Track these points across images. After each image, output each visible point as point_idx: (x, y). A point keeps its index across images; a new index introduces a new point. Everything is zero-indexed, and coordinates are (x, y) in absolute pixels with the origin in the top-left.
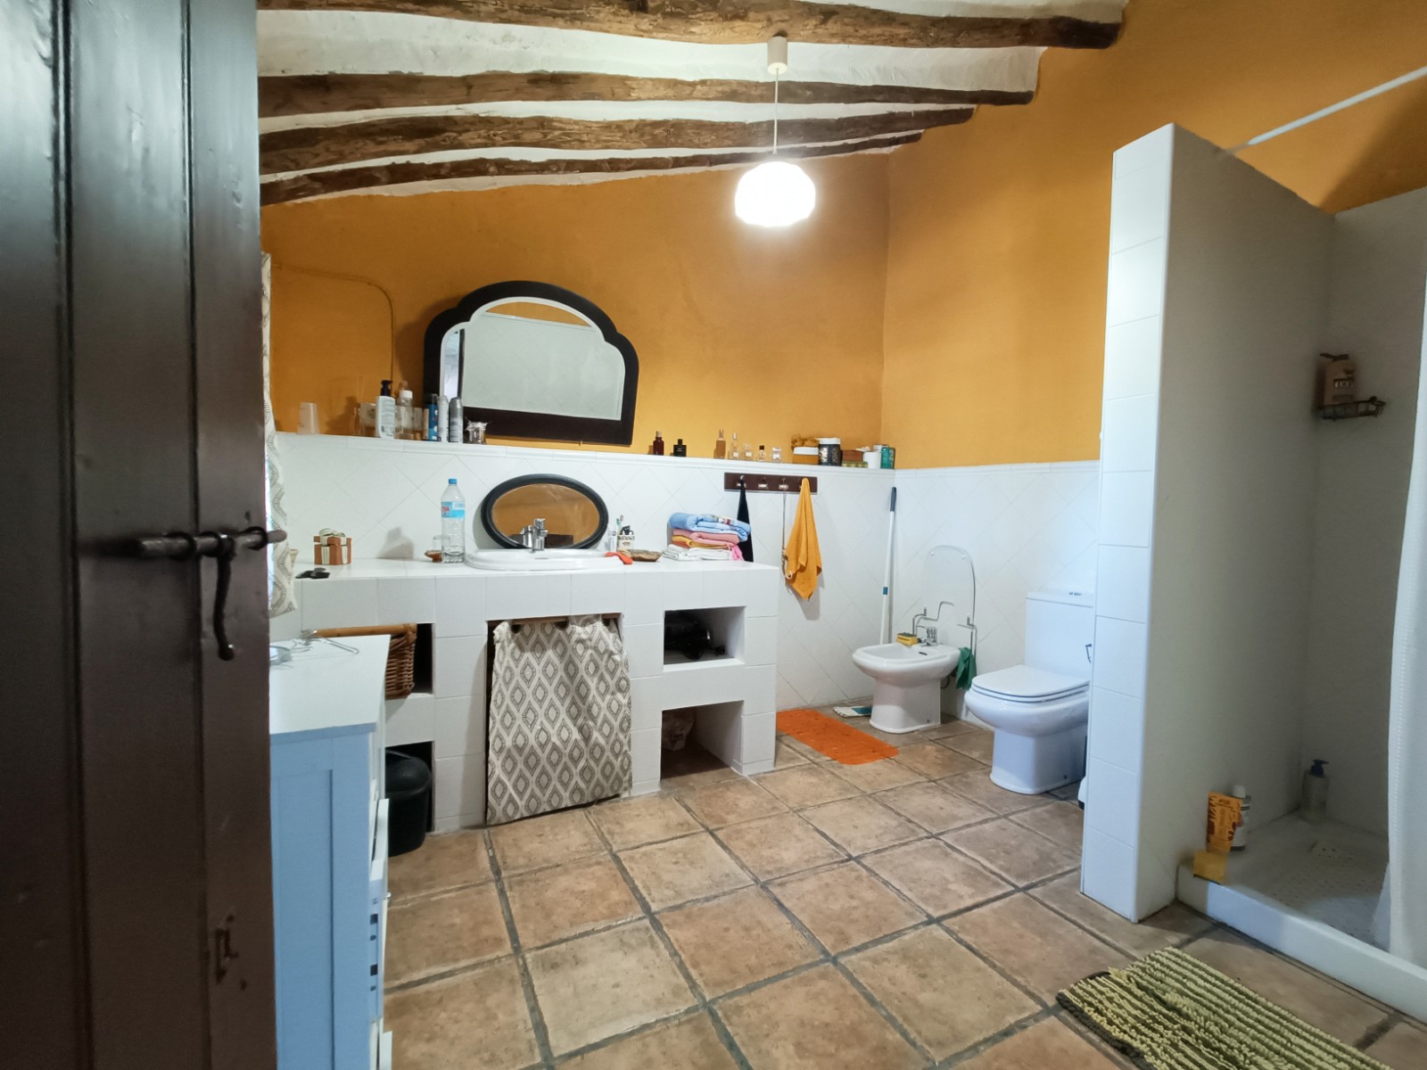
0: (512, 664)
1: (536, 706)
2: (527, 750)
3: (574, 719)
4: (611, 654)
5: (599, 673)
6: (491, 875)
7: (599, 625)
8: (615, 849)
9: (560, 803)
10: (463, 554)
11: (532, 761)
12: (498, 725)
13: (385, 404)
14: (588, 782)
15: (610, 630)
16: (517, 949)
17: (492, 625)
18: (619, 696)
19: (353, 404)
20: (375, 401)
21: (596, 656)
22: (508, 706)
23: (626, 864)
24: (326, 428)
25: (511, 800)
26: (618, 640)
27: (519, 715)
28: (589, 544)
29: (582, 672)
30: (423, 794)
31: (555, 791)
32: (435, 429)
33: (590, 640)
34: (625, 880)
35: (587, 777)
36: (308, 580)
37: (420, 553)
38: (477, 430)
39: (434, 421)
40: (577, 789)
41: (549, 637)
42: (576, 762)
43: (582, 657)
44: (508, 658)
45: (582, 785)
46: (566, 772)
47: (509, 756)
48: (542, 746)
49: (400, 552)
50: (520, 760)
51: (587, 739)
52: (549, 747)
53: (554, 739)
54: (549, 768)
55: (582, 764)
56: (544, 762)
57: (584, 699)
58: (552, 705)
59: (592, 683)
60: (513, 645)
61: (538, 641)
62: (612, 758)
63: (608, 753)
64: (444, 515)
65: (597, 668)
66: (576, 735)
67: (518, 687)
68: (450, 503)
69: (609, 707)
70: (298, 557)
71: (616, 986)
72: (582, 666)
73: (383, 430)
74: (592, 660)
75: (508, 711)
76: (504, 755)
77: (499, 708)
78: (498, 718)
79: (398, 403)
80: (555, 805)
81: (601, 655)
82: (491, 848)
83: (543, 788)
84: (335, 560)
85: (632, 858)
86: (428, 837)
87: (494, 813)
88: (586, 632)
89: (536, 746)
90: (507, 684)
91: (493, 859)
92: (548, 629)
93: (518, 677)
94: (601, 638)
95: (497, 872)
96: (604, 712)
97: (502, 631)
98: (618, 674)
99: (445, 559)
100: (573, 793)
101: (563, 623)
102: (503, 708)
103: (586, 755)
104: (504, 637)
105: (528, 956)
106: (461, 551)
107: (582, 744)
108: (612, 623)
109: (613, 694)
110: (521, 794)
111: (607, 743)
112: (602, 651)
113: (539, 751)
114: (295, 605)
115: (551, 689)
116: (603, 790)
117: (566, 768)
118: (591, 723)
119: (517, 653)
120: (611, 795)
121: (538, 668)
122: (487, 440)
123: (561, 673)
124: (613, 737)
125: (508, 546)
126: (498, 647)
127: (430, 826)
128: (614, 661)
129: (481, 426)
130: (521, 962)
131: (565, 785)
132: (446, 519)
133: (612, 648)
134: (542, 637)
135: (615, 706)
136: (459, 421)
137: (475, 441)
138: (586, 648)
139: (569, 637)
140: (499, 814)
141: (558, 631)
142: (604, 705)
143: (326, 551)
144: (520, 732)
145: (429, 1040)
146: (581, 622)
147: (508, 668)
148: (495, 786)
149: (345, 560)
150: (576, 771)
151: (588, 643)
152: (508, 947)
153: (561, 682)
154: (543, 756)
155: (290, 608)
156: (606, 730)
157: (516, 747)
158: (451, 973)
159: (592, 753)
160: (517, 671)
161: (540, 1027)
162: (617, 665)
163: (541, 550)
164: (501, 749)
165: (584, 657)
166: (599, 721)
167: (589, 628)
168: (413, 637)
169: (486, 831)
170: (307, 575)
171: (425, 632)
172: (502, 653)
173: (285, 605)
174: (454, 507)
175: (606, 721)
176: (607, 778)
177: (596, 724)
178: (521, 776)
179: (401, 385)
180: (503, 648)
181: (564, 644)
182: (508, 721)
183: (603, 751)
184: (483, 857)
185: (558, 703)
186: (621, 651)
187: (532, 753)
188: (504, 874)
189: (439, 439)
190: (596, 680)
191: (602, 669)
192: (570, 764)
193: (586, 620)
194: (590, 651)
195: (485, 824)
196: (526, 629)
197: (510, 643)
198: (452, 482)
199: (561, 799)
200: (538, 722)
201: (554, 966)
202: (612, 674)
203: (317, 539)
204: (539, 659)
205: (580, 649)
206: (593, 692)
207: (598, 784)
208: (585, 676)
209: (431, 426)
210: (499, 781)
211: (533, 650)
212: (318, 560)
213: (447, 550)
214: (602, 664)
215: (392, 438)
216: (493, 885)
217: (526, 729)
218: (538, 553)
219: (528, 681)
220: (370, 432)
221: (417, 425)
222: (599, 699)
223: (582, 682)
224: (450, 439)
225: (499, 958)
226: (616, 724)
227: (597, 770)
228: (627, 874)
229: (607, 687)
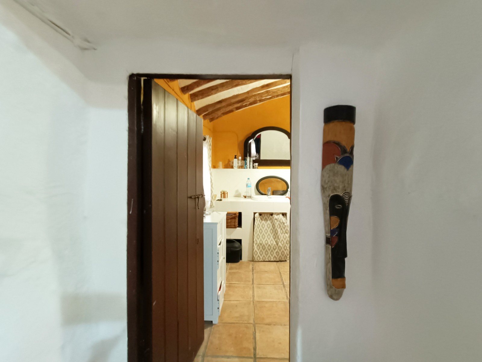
0: (259, 223)
1: (265, 234)
2: (262, 245)
3: (274, 239)
4: (284, 223)
5: (281, 228)
6: (252, 270)
7: (281, 215)
8: (281, 271)
9: (270, 260)
10: (251, 196)
11: (264, 247)
12: (256, 237)
13: (235, 161)
14: (278, 255)
15: (284, 217)
16: (253, 283)
17: (255, 213)
18: (286, 234)
19: (229, 161)
20: (233, 160)
21: (280, 223)
22: (258, 233)
23: (282, 275)
24: (224, 167)
25: (259, 256)
26: (286, 220)
27: (261, 236)
28: (283, 194)
29: (276, 227)
30: (240, 250)
31: (269, 256)
32: (246, 166)
33: (278, 219)
34: (281, 277)
35: (278, 254)
36: (218, 201)
37: (242, 196)
38: (256, 165)
39: (246, 164)
40: (275, 257)
41: (268, 218)
42: (275, 250)
43: (276, 223)
44: (258, 221)
45: (276, 256)
46: (272, 252)
47: (258, 245)
48: (266, 244)
49: (238, 196)
50: (261, 247)
51: (277, 244)
52: (268, 245)
53: (269, 243)
54: (268, 250)
55: (276, 250)
56: (267, 248)
57: (277, 234)
58: (269, 235)
59: (279, 230)
60: (260, 219)
61: (266, 219)
62: (284, 250)
63: (283, 249)
64: (247, 187)
65: (280, 226)
66: (275, 243)
67: (261, 229)
68: (248, 184)
69: (283, 237)
70: (217, 196)
71: (271, 294)
72: (276, 225)
73: (235, 167)
74: (279, 224)
75: (258, 235)
76: (257, 245)
77: (256, 233)
78: (256, 236)
79: (238, 160)
80: (269, 260)
81: (281, 223)
82: (253, 265)
83: (267, 255)
84: (224, 197)
85: (284, 274)
86: (241, 261)
87: (255, 258)
88: (277, 217)
89: (265, 244)
90: (258, 228)
91: (253, 268)
92: (268, 216)
93: (261, 227)
94: (281, 219)
95: (253, 270)
96: (282, 238)
97: (257, 215)
98: (286, 228)
99: (247, 197)
100: (274, 257)
101: (272, 214)
102: (257, 234)
103: (277, 249)
104: (257, 216)
105: (255, 285)
106: (250, 195)
107: (276, 245)
108: (285, 216)
109: (284, 234)
110: (261, 255)
111: (283, 246)
112: (281, 222)
113: (265, 245)
114: (215, 206)
115: (269, 231)
116: (282, 258)
117: (272, 251)
118: (278, 240)
119: (261, 221)
120: (284, 260)
121: (266, 225)
122: (259, 167)
123: (271, 227)
124: (284, 245)
125: (262, 194)
126: (256, 219)
127: (241, 259)
128: (285, 225)
129: (257, 164)
130: (253, 286)
131: (272, 255)
132: (247, 188)
133: (284, 222)
134: (267, 217)
135: (285, 237)
136: (252, 163)
137: (255, 168)
138: (277, 221)
139: (273, 218)
140: (256, 259)
141: (271, 216)
142: (282, 236)
143: (223, 195)
144: (261, 240)
145: (233, 292)
146: (276, 214)
147: (258, 224)
148: (255, 252)
149: (226, 197)
150: (275, 252)
151: (278, 220)
152: (251, 283)
153: (271, 229)
154: (266, 247)
155: (214, 207)
156: (282, 243)
157: (260, 243)
158: (240, 284)
159: (279, 248)
160: (261, 225)
161: (253, 296)
162: (285, 226)
163: (270, 195)
164: (256, 243)
165: (277, 224)
166: (281, 240)
167: (278, 216)
168: (238, 215)
169: (253, 262)
170: (218, 200)
171: (240, 214)
172: (257, 220)
173: (213, 206)
174: (249, 185)
175: (282, 240)
176: (283, 255)
177: (280, 241)
178: (261, 251)
179: (239, 155)
180: (257, 219)
181: (272, 220)
182: (258, 237)
183: (281, 248)
184: (251, 267)
185: (270, 234)
186: (286, 223)
187: (264, 245)
188: (254, 271)
189: (247, 168)
190: (280, 229)
191: (282, 227)
192: (273, 250)
193: (278, 214)
194: (278, 222)
195: (253, 261)
196: (263, 215)
197: (259, 218)
198: (248, 179)
199: (271, 258)
200: (265, 238)
201: (259, 288)
202: (284, 228)
203: (221, 192)
204: (266, 223)
205: (276, 221)
206: (279, 232)
207: (280, 256)
208: (277, 228)
209: (245, 165)
210: (256, 251)
211: (265, 220)
212: (221, 197)
213: (247, 195)
214: (282, 225)
215: (237, 168)
216: (251, 272)
217: (262, 240)
218: (269, 197)
219: (263, 228)
220: (232, 167)
221: (242, 165)
222: (281, 235)
223: (276, 230)
224: (250, 168)
225: (249, 284)
226: (285, 242)
227: (280, 253)
228: (282, 276)
229: (283, 232)
